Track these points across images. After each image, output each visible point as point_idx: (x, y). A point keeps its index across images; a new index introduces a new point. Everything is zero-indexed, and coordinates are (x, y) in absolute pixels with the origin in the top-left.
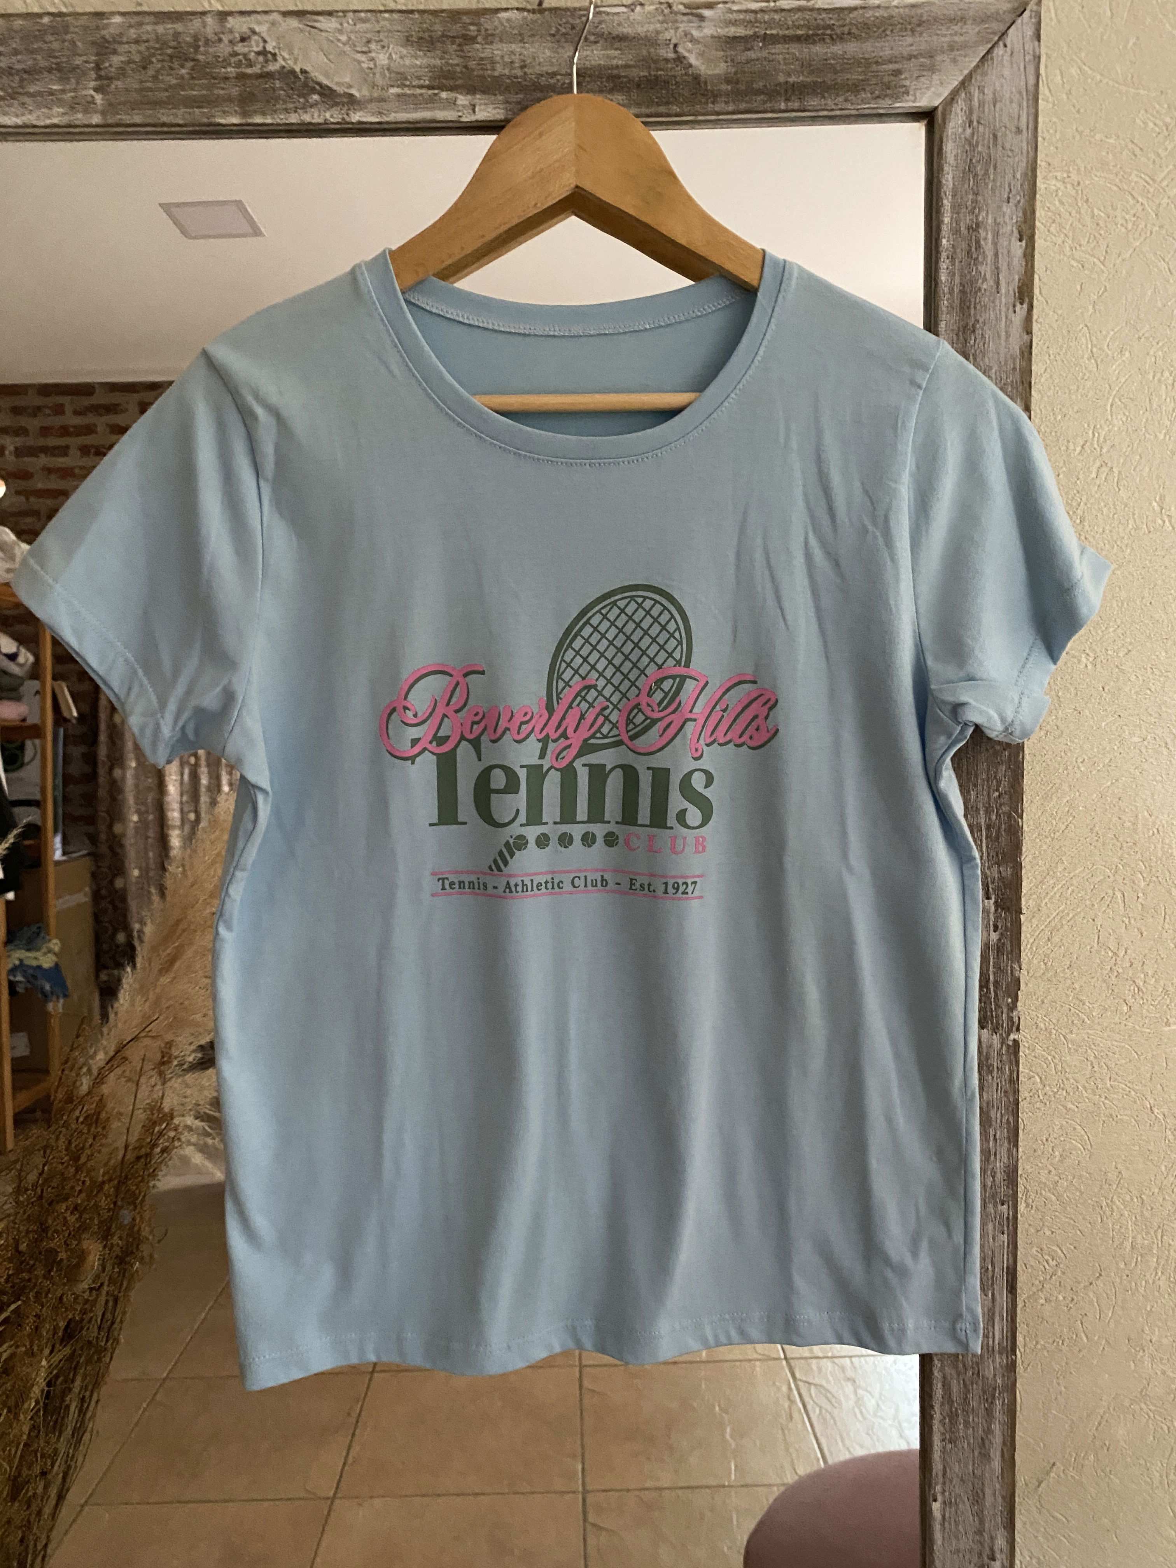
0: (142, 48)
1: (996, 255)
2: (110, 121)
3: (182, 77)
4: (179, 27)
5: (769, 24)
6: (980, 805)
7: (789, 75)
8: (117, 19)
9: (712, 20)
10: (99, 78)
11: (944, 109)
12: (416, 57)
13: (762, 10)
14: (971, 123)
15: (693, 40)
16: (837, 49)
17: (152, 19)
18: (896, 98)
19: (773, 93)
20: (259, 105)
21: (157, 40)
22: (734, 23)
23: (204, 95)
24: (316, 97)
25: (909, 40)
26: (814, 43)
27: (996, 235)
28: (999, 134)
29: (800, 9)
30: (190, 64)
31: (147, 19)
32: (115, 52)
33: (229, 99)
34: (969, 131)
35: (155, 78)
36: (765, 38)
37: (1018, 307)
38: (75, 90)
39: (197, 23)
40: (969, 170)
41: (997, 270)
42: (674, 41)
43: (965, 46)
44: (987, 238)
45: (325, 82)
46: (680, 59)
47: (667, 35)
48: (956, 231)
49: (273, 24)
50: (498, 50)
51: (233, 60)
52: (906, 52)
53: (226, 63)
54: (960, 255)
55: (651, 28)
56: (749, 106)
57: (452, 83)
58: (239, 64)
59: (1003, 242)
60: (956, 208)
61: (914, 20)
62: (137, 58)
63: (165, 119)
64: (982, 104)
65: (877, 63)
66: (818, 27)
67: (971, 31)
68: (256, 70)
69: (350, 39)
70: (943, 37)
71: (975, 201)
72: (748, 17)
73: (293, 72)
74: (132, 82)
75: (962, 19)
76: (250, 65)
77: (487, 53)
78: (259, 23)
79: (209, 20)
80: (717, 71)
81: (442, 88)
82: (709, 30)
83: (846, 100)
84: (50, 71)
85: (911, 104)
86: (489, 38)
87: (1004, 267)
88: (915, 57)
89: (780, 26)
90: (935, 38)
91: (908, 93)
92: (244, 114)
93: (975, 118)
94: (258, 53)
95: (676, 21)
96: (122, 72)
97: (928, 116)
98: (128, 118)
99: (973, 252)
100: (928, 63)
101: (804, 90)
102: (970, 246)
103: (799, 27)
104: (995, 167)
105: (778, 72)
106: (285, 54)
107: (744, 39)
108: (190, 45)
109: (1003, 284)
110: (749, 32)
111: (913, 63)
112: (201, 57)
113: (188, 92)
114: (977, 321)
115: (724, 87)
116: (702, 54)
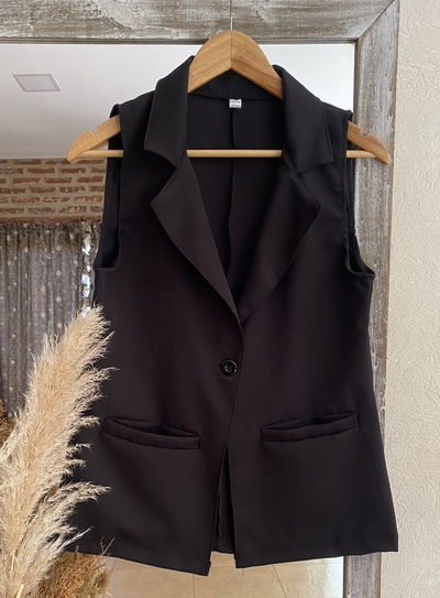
0: (49, 7)
1: (381, 97)
2: (36, 36)
3: (64, 20)
7: (301, 24)
9: (272, 2)
10: (32, 19)
11: (362, 39)
12: (156, 14)
15: (264, 9)
16: (320, 14)
18: (343, 34)
19: (294, 31)
20: (94, 31)
21: (55, 4)
22: (280, 3)
23: (72, 27)
24: (116, 28)
25: (349, 11)
26: (311, 12)
27: (381, 88)
28: (383, 49)
30: (67, 14)
32: (38, 9)
34: (371, 47)
35: (54, 19)
36: (292, 9)
37: (389, 117)
38: (22, 24)
40: (371, 63)
41: (381, 102)
42: (256, 10)
43: (369, 14)
44: (377, 89)
45: (120, 23)
46: (259, 17)
47: (254, 7)
48: (365, 87)
50: (188, 11)
51: (84, 13)
52: (347, 16)
54: (367, 96)
55: (247, 4)
56: (285, 36)
57: (169, 24)
58: (86, 15)
59: (384, 92)
60: (365, 79)
62: (47, 12)
63: (57, 36)
64: (376, 37)
65: (335, 20)
66: (313, 6)
67: (373, 8)
68: (93, 17)
69: (130, 6)
70: (361, 11)
71: (373, 75)
73: (107, 18)
74: (45, 21)
75: (369, 3)
76: (91, 15)
77: (183, 13)
80: (273, 22)
81: (166, 26)
82: (270, 6)
83: (323, 35)
84: (13, 16)
85: (349, 37)
86: (184, 7)
87: (384, 102)
90: (358, 11)
91: (347, 32)
92: (88, 34)
93: (373, 42)
94: (94, 11)
95: (257, 2)
96: (41, 17)
97: (355, 41)
98: (43, 36)
99: (372, 96)
100: (356, 20)
101: (307, 30)
102: (370, 93)
103: (305, 5)
104: (381, 62)
105: (296, 23)
106: (105, 11)
107: (284, 9)
108: (67, 7)
109: (383, 108)
110: (286, 7)
111: (349, 20)
112: (72, 12)
113: (67, 26)
114: (373, 123)
115: (276, 28)
116: (267, 15)
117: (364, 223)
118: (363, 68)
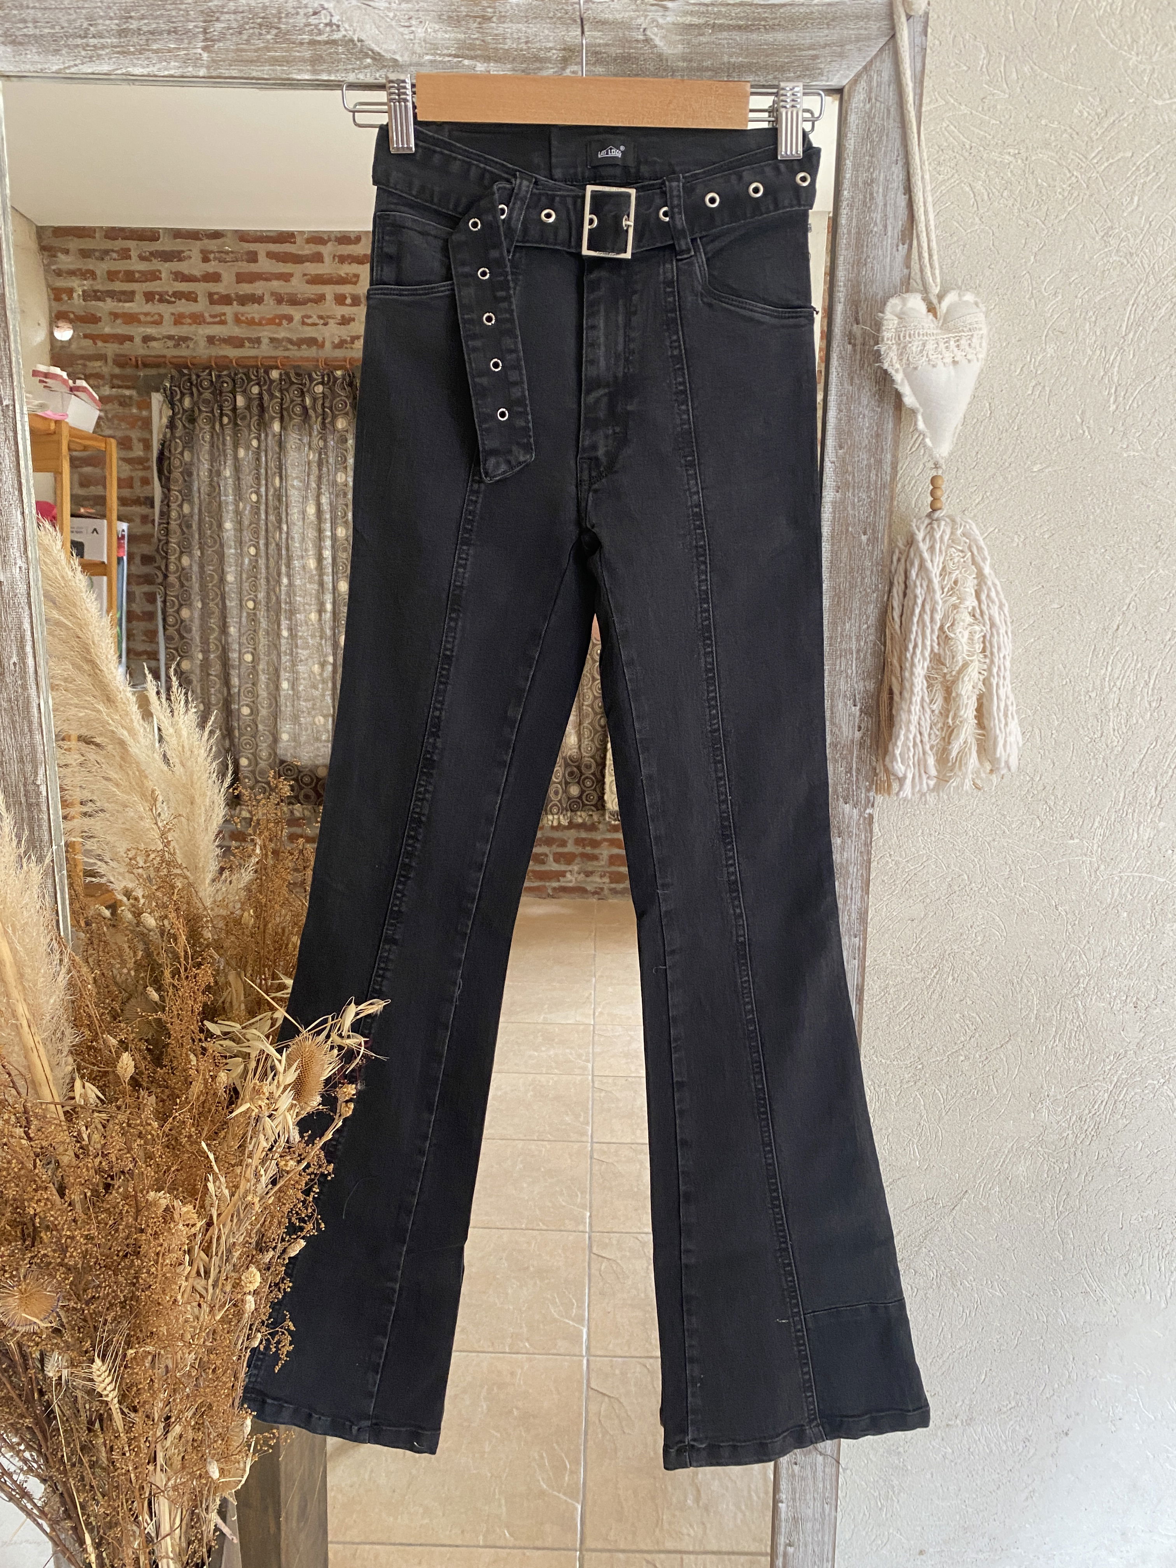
0: (239, 17)
1: (885, 205)
2: (213, 74)
3: (268, 41)
5: (718, 15)
7: (731, 56)
9: (674, 11)
10: (205, 40)
11: (850, 88)
12: (446, 32)
14: (870, 99)
15: (658, 26)
16: (769, 37)
18: (813, 77)
19: (717, 70)
20: (325, 66)
21: (250, 11)
22: (692, 14)
23: (283, 57)
24: (369, 60)
25: (826, 32)
26: (752, 31)
27: (886, 189)
28: (892, 110)
29: (741, 4)
30: (274, 31)
32: (218, 20)
33: (303, 60)
34: (868, 106)
35: (248, 41)
36: (714, 26)
37: (901, 247)
38: (187, 49)
40: (866, 137)
41: (885, 217)
42: (643, 26)
43: (868, 38)
44: (879, 190)
45: (377, 49)
46: (647, 41)
47: (639, 21)
48: (855, 185)
50: (510, 28)
51: (307, 29)
52: (822, 41)
53: (301, 31)
54: (857, 204)
55: (627, 15)
57: (472, 53)
58: (311, 33)
59: (892, 194)
60: (856, 167)
61: (830, 16)
62: (234, 25)
63: (254, 74)
64: (879, 85)
66: (754, 19)
67: (874, 26)
68: (323, 37)
69: (395, 16)
70: (852, 30)
71: (871, 162)
72: (701, 9)
73: (352, 41)
74: (229, 44)
75: (868, 17)
76: (320, 33)
77: (500, 31)
78: (327, 1)
80: (675, 51)
82: (670, 18)
83: (775, 78)
84: (169, 32)
85: (825, 84)
86: (502, 18)
87: (891, 215)
88: (829, 45)
89: (725, 17)
90: (846, 32)
91: (821, 74)
92: (314, 72)
93: (873, 95)
94: (326, 25)
95: (645, 11)
96: (222, 37)
97: (839, 92)
98: (227, 73)
99: (867, 202)
100: (839, 51)
102: (865, 197)
103: (740, 19)
104: (887, 136)
105: (722, 53)
106: (347, 26)
107: (698, 26)
108: (274, 16)
109: (890, 228)
110: (702, 21)
111: (827, 50)
112: (283, 26)
113: (272, 54)
114: (868, 257)
115: (680, 64)
116: (664, 37)
117: (845, 454)
118: (852, 147)
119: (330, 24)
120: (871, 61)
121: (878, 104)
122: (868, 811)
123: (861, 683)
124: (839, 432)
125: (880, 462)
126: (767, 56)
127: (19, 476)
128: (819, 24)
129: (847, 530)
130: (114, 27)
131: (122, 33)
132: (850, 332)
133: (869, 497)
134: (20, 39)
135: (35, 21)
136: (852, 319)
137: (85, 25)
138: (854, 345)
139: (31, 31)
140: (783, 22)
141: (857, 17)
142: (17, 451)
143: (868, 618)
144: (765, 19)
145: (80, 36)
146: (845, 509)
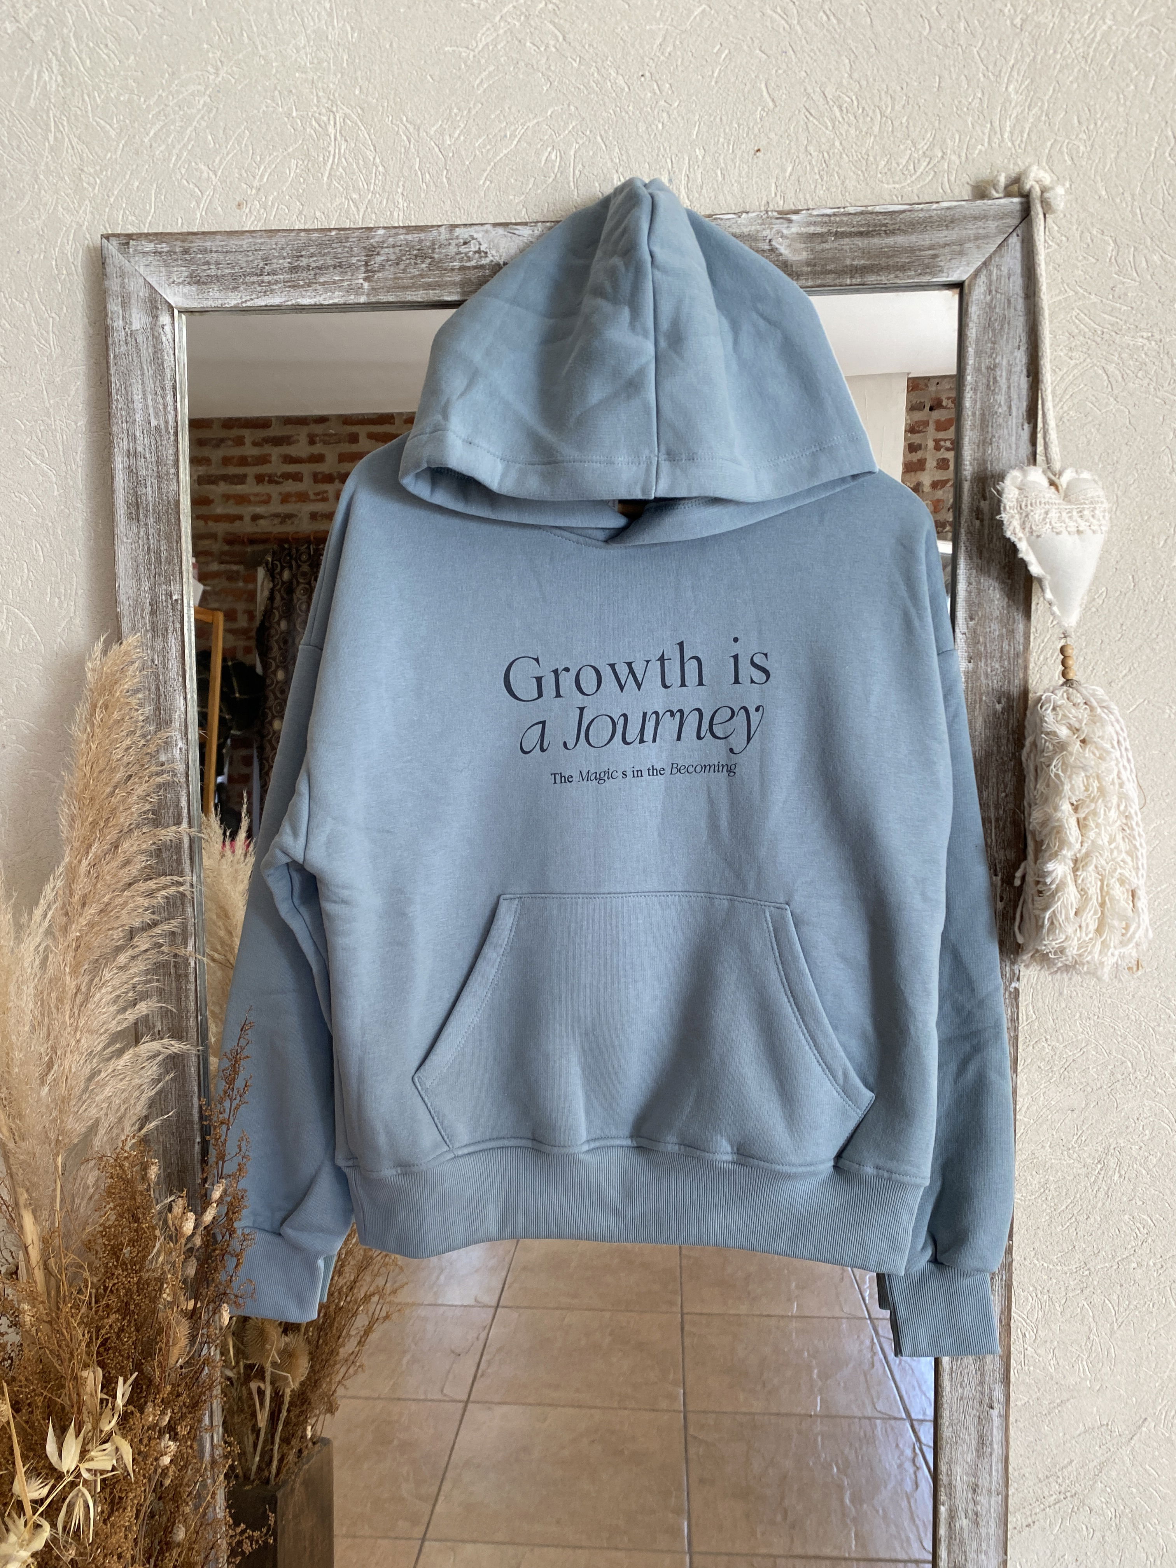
0: (397, 250)
1: (1009, 387)
2: (373, 300)
3: (422, 270)
4: (422, 236)
5: (840, 224)
6: (991, 803)
7: (853, 260)
8: (381, 232)
9: (798, 222)
10: (367, 271)
11: (970, 282)
13: (834, 215)
14: (990, 292)
15: (783, 236)
16: (890, 240)
17: (404, 231)
18: (935, 273)
19: (840, 272)
21: (407, 244)
22: (815, 224)
23: (436, 282)
25: (945, 233)
26: (873, 236)
27: (1010, 372)
28: (1012, 300)
29: (862, 213)
30: (428, 261)
31: (401, 231)
32: (378, 254)
34: (988, 298)
35: (404, 270)
36: (836, 234)
37: (1026, 426)
38: (350, 280)
39: (435, 232)
40: (988, 325)
41: (1009, 399)
42: (769, 237)
43: (986, 237)
44: (1002, 374)
46: (773, 250)
47: (765, 233)
48: (978, 370)
49: (487, 232)
51: (458, 257)
52: (942, 241)
53: (453, 259)
54: (981, 387)
55: (753, 228)
56: (824, 282)
58: (461, 260)
59: (1015, 378)
60: (978, 354)
61: (948, 219)
62: (393, 257)
63: (409, 298)
64: (999, 278)
65: (920, 250)
66: (875, 225)
67: (992, 225)
68: (473, 263)
70: (970, 230)
71: (993, 349)
72: (826, 219)
73: (498, 264)
74: (389, 273)
75: (986, 217)
76: (469, 259)
78: (477, 232)
79: (442, 230)
80: (800, 258)
82: (794, 229)
83: (896, 277)
84: (335, 267)
85: (944, 279)
87: (1014, 396)
88: (949, 245)
89: (847, 225)
90: (964, 232)
92: (463, 293)
93: (993, 288)
94: (475, 252)
95: (771, 224)
96: (382, 267)
97: (959, 286)
98: (383, 298)
99: (991, 385)
100: (959, 249)
101: (863, 270)
102: (988, 381)
103: (861, 226)
104: (1009, 324)
105: (845, 258)
106: (494, 252)
107: (821, 235)
108: (429, 247)
109: (1014, 409)
110: (825, 230)
111: (947, 249)
112: (436, 256)
113: (427, 280)
114: (993, 436)
115: (805, 269)
116: (789, 246)
117: (976, 625)
118: (974, 336)
119: (479, 252)
120: (990, 257)
121: (998, 296)
122: (1013, 985)
123: (1002, 852)
124: (970, 604)
125: (1012, 632)
126: (888, 257)
127: (184, 664)
128: (938, 226)
129: (981, 699)
130: (286, 265)
131: (294, 269)
132: (978, 508)
133: (1002, 667)
134: (203, 279)
135: (217, 264)
136: (979, 496)
137: (261, 265)
138: (982, 521)
139: (213, 272)
140: (903, 227)
141: (975, 218)
142: (183, 642)
143: (1005, 787)
144: (885, 225)
145: (256, 274)
146: (979, 678)
